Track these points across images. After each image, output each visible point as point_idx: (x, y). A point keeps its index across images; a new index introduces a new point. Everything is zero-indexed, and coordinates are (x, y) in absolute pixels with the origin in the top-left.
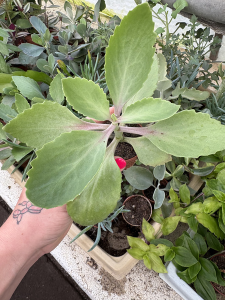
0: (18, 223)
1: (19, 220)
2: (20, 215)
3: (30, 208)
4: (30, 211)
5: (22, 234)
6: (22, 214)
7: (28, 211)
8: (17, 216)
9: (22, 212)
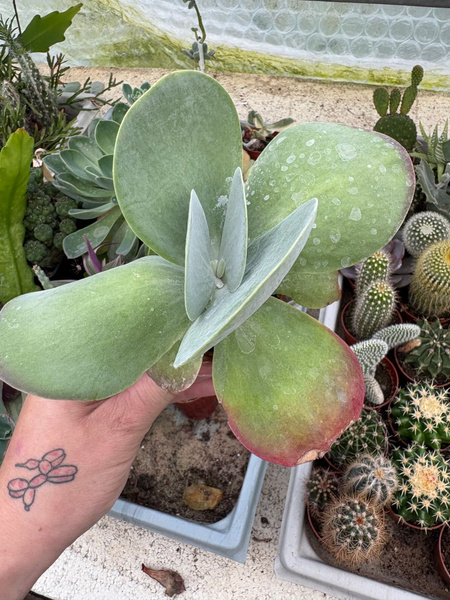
0: (27, 507)
1: (28, 501)
2: (30, 490)
3: (50, 474)
4: (51, 479)
5: (40, 530)
6: (34, 488)
7: (47, 480)
8: (22, 493)
9: (32, 484)
